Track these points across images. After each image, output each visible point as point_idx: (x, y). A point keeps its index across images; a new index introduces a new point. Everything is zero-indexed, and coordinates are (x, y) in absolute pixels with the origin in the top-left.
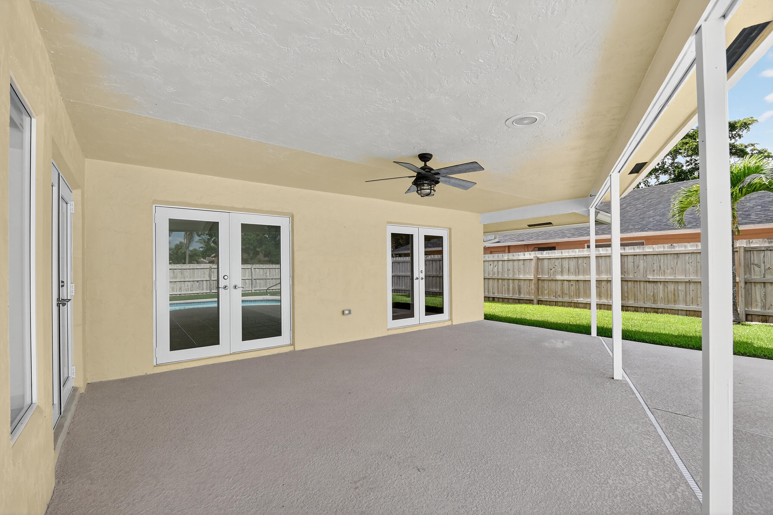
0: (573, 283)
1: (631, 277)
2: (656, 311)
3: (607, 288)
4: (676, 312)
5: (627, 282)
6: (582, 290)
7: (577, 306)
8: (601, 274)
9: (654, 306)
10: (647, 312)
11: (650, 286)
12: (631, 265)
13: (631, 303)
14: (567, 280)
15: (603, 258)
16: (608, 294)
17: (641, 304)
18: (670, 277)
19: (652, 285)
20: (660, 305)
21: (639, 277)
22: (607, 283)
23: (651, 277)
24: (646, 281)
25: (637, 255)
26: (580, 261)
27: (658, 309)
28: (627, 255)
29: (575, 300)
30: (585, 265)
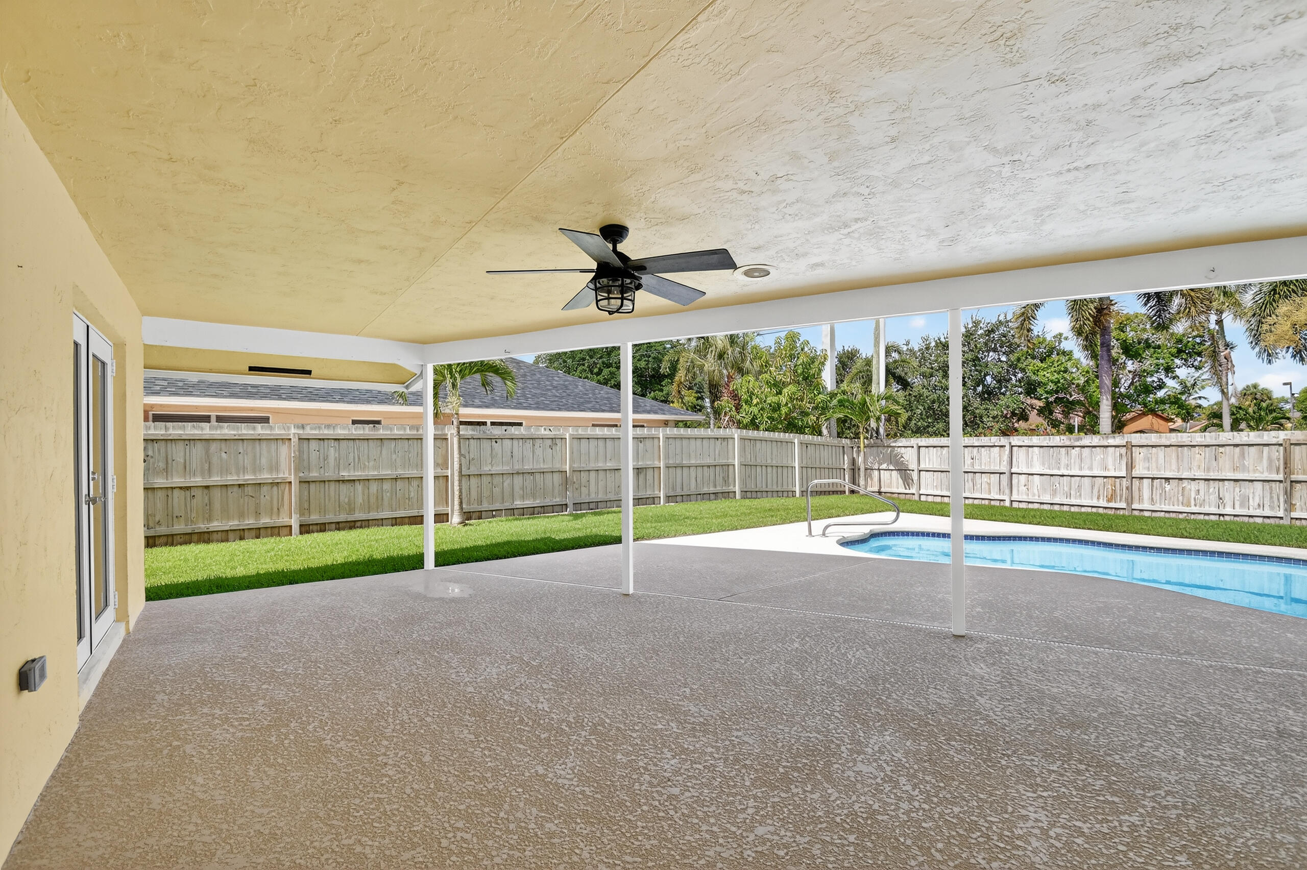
0: (198, 493)
1: (314, 474)
2: (352, 525)
3: (272, 498)
4: (380, 522)
5: (307, 484)
6: (217, 505)
7: (206, 539)
8: (260, 471)
9: (351, 518)
10: (339, 529)
11: (344, 488)
12: (314, 456)
13: (315, 518)
14: (181, 488)
15: (264, 444)
16: (272, 509)
17: (331, 517)
18: (373, 473)
19: (349, 485)
20: (359, 516)
21: (330, 474)
22: (272, 487)
23: (345, 474)
24: (339, 481)
25: (323, 439)
26: (214, 447)
27: (355, 521)
28: (309, 439)
29: (202, 526)
30: (224, 455)
